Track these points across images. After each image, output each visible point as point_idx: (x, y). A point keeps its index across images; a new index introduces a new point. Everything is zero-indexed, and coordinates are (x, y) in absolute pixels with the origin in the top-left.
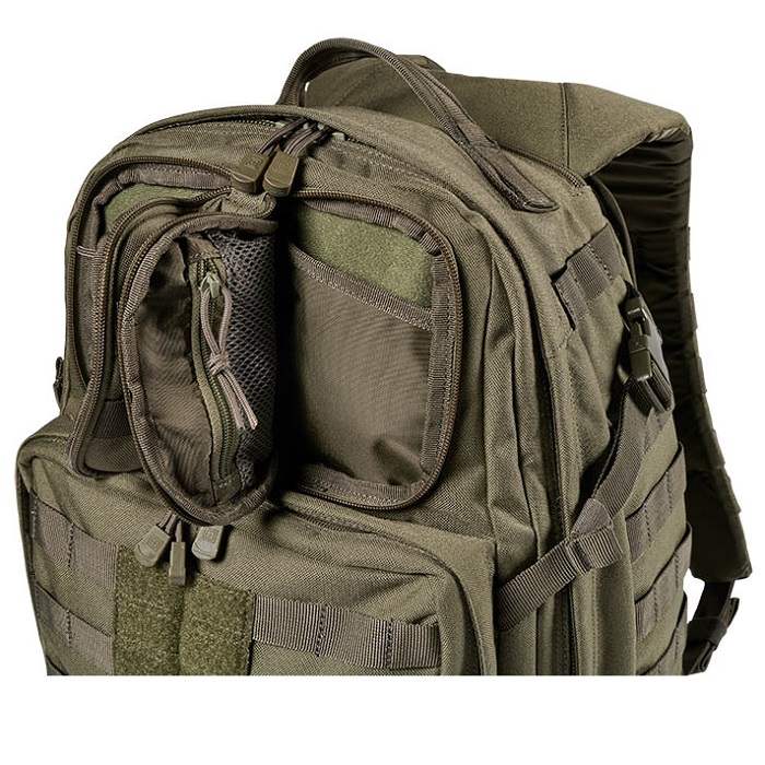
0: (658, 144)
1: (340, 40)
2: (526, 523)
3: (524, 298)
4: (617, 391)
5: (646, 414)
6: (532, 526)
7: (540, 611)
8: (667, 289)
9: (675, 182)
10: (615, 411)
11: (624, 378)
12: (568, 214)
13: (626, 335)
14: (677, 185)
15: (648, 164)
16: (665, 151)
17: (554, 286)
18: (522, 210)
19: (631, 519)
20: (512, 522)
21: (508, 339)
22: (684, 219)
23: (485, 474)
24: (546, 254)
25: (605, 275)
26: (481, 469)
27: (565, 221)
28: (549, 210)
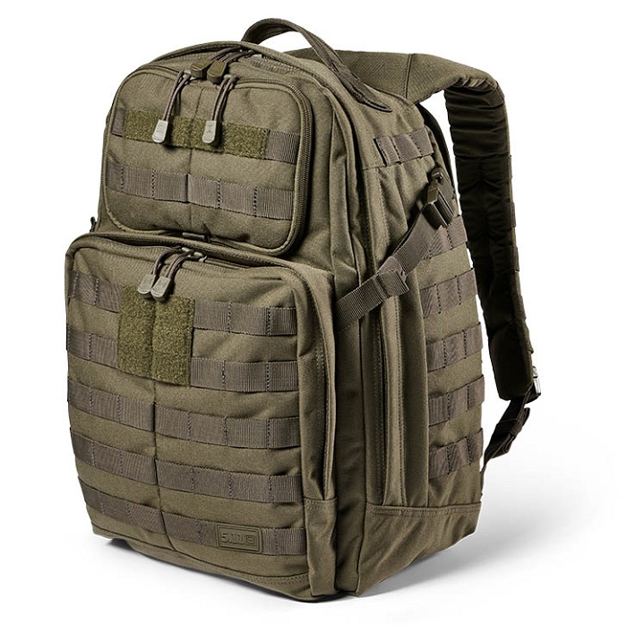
1: (277, 20)
2: (352, 266)
5: (436, 228)
6: (356, 269)
7: (361, 320)
8: (494, 196)
9: (496, 121)
11: (421, 206)
12: (399, 118)
14: (498, 123)
16: (484, 98)
17: (375, 140)
18: (364, 103)
19: (425, 290)
20: (344, 264)
21: (343, 157)
22: (504, 148)
23: (330, 234)
24: (376, 127)
25: (418, 151)
26: (327, 232)
27: (396, 120)
28: (384, 109)
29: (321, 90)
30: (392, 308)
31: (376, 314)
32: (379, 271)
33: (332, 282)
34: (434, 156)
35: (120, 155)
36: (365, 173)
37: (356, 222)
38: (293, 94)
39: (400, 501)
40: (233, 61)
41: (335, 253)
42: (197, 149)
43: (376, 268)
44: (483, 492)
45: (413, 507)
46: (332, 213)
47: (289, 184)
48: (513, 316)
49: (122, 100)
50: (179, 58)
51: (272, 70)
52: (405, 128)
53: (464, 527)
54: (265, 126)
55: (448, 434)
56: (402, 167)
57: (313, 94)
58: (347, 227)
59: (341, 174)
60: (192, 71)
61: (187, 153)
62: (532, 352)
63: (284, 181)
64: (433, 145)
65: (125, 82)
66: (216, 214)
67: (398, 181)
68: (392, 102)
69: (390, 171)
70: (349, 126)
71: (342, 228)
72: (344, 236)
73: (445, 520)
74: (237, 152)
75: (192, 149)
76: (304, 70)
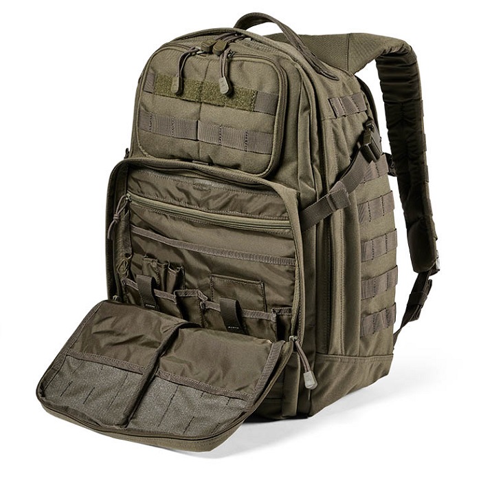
0: (395, 54)
2: (313, 187)
3: (314, 95)
4: (355, 151)
5: (369, 162)
6: (315, 189)
7: (318, 225)
9: (411, 75)
10: (353, 157)
11: (359, 146)
12: (344, 85)
13: (363, 132)
14: (413, 77)
15: (396, 66)
16: (402, 58)
17: (329, 100)
18: (321, 74)
19: (361, 205)
20: (307, 186)
21: (308, 111)
22: (417, 94)
23: (297, 165)
24: (329, 91)
25: (356, 108)
26: (296, 163)
27: (342, 86)
28: (334, 78)
29: (293, 64)
30: (338, 217)
31: (328, 221)
32: (330, 192)
33: (298, 198)
34: (366, 112)
35: (150, 106)
36: (323, 122)
37: (316, 157)
38: (274, 66)
39: (340, 352)
40: (231, 42)
41: (300, 178)
42: (205, 103)
43: (328, 189)
44: (395, 347)
45: (349, 356)
46: (299, 150)
47: (270, 129)
48: (424, 213)
49: (152, 68)
50: (191, 39)
51: (258, 49)
52: (348, 92)
53: (382, 371)
54: (254, 88)
55: (373, 306)
56: (346, 119)
57: (288, 66)
58: (310, 160)
59: (306, 123)
60: (202, 47)
61: (198, 106)
62: (437, 239)
63: (267, 127)
64: (367, 104)
65: (155, 55)
66: (219, 148)
67: (344, 129)
68: (338, 73)
69: (339, 122)
70: (312, 90)
71: (305, 160)
72: (307, 167)
73: (370, 365)
74: (233, 106)
75: (201, 103)
76: (281, 50)
